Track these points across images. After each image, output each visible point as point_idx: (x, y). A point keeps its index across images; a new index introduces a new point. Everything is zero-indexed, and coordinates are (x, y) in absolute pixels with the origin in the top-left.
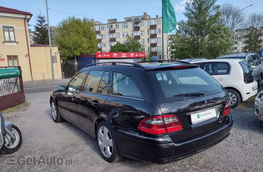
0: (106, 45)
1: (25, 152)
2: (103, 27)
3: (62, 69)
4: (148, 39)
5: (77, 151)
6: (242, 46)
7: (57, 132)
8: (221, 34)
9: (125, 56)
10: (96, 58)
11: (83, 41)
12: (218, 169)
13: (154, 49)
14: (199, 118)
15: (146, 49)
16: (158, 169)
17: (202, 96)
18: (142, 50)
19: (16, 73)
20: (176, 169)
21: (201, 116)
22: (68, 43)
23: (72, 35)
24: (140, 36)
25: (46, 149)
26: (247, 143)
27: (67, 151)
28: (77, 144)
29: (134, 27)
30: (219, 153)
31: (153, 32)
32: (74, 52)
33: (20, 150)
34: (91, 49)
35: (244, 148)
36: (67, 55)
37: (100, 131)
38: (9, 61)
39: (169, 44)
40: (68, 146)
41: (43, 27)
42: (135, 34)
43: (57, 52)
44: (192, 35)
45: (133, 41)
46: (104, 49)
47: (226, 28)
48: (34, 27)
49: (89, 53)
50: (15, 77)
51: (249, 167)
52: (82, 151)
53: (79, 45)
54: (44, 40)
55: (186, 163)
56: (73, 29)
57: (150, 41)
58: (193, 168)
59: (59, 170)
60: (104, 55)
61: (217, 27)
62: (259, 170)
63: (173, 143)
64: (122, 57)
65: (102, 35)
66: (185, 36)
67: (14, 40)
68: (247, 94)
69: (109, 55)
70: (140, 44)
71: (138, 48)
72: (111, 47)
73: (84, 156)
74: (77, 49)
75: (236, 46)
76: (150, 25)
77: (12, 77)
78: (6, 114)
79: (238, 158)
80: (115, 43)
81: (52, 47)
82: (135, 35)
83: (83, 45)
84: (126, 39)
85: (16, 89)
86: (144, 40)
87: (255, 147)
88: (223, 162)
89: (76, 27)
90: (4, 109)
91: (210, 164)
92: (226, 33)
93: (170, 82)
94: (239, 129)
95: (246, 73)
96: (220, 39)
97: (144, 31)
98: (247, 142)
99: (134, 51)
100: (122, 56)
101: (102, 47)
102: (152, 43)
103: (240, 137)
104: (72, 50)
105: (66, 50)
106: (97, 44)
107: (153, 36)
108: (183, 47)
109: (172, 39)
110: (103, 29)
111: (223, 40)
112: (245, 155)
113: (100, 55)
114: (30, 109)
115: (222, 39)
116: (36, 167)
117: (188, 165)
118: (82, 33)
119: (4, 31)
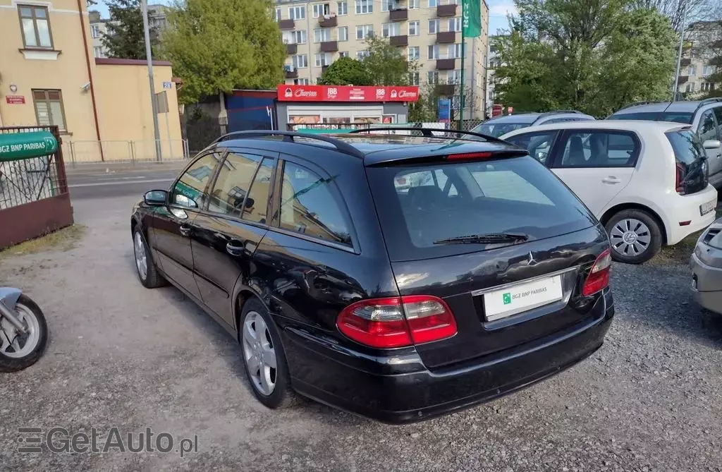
0: (308, 61)
1: (55, 370)
2: (303, 9)
3: (185, 131)
4: (431, 48)
5: (189, 371)
6: (705, 72)
7: (147, 316)
8: (642, 38)
9: (362, 95)
10: (277, 101)
11: (242, 51)
12: (557, 440)
13: (445, 78)
14: (510, 302)
15: (424, 78)
16: (396, 432)
17: (520, 242)
18: (411, 78)
19: (45, 144)
20: (442, 435)
21: (514, 297)
22: (202, 54)
23: (213, 31)
24: (406, 36)
25: (110, 362)
26: (652, 368)
27: (163, 369)
28: (194, 351)
29: (392, 12)
30: (570, 394)
31: (445, 26)
32: (219, 81)
33: (42, 361)
34: (267, 75)
35: (641, 382)
36: (199, 90)
37: (248, 324)
38: (37, 104)
39: (492, 63)
40: (168, 358)
41: (133, 8)
42: (394, 31)
43: (170, 80)
44: (557, 37)
45: (385, 52)
46: (303, 74)
47: (657, 19)
48: (108, 7)
49: (259, 85)
50: (43, 156)
51: (642, 437)
52: (204, 371)
53: (231, 60)
54: (135, 47)
55: (472, 418)
56: (215, 16)
57: (437, 51)
58: (489, 433)
59: (135, 423)
60: (299, 93)
61: (633, 17)
62: (667, 447)
63: (427, 372)
64: (352, 98)
65: (299, 32)
66: (538, 43)
67: (50, 45)
68: (682, 224)
69: (313, 94)
70: (407, 62)
71: (401, 73)
72: (324, 67)
73: (206, 388)
74: (226, 73)
75: (684, 74)
76: (436, 6)
77: (34, 157)
78: (19, 257)
79: (619, 410)
80: (336, 57)
81: (154, 67)
82: (394, 35)
83: (243, 63)
84: (367, 46)
85: (46, 189)
86: (417, 48)
87: (673, 381)
88: (576, 420)
89: (223, 9)
90: (15, 245)
91: (536, 424)
92: (656, 36)
93: (453, 191)
94: (642, 327)
95: (683, 164)
96: (638, 51)
97: (418, 24)
98: (654, 364)
99: (388, 82)
100: (352, 95)
101: (298, 67)
102: (441, 57)
103: (639, 350)
104: (212, 77)
105: (195, 77)
106: (282, 59)
107: (445, 39)
108: (528, 71)
109: (501, 49)
110: (303, 16)
111: (646, 56)
112: (639, 403)
113: (289, 91)
114: (85, 246)
115: (645, 51)
116: (77, 411)
117: (477, 424)
118: (241, 28)
119: (21, 18)
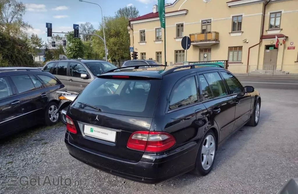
21: (94, 131)
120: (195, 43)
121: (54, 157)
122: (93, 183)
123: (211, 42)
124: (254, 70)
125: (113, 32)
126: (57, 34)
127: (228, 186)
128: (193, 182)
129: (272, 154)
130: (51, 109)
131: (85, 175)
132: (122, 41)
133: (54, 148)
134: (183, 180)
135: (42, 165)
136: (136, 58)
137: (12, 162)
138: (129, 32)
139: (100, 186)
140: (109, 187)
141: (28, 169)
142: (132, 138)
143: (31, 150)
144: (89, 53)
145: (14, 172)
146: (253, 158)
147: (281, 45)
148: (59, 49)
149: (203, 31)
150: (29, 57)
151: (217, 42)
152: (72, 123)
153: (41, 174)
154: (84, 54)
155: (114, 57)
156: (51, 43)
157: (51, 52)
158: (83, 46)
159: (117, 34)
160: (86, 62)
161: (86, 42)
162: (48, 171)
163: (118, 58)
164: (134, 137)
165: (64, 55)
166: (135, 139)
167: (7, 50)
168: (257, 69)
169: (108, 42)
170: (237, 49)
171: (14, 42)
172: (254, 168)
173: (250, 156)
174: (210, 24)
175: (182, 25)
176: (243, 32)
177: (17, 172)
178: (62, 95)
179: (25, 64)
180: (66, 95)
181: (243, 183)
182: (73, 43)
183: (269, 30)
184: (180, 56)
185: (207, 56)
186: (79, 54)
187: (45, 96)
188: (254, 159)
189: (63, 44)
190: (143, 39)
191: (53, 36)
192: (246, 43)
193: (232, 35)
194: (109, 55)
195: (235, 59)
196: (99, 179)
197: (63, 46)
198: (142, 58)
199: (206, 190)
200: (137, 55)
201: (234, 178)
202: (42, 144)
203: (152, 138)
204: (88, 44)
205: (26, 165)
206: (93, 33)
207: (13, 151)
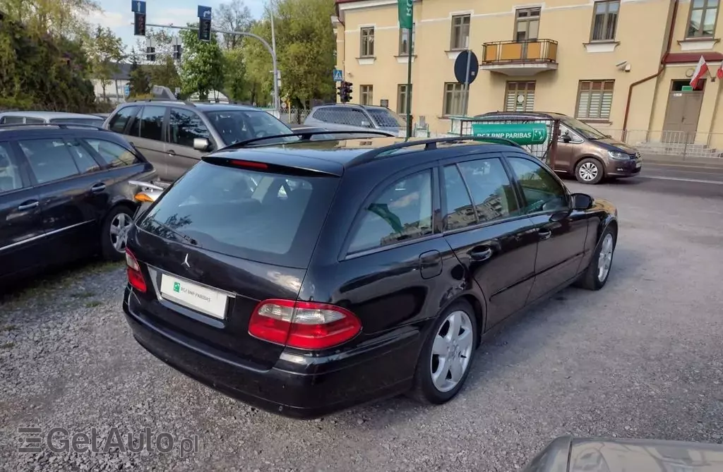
19: (531, 134)
120: (496, 67)
121: (107, 338)
122: (182, 405)
123: (535, 66)
124: (639, 143)
125: (295, 29)
126: (161, 28)
127: (486, 432)
128: (410, 417)
129: (615, 361)
130: (116, 223)
131: (168, 387)
132: (318, 52)
133: (111, 317)
134: (388, 412)
135: (78, 356)
136: (346, 99)
137: (11, 346)
138: (336, 31)
139: (196, 414)
140: (216, 418)
141: (46, 363)
142: (260, 314)
143: (60, 318)
144: (236, 80)
145: (12, 370)
146: (568, 367)
147: (713, 80)
148: (163, 66)
149: (520, 37)
150: (86, 87)
151: (552, 67)
152: (136, 267)
153: (71, 378)
154: (223, 82)
155: (296, 93)
156: (146, 51)
157: (145, 74)
158: (224, 60)
159: (307, 35)
160: (210, 110)
161: (231, 51)
162: (88, 371)
163: (306, 95)
164: (264, 311)
165: (163, 87)
166: (266, 315)
167: (31, 68)
168: (647, 139)
169: (283, 54)
170: (589, 86)
171: (51, 46)
172: (561, 393)
173: (561, 363)
174: (538, 20)
175: (467, 19)
176: (618, 44)
177: (20, 369)
178: (141, 191)
179: (73, 105)
180: (152, 191)
181: (524, 428)
182: (198, 52)
183: (685, 41)
184: (458, 96)
185: (525, 102)
186: (212, 82)
187: (103, 192)
188: (569, 370)
189: (174, 54)
190: (367, 49)
191: (152, 33)
192: (624, 73)
193: (591, 49)
194: (284, 86)
195: (594, 113)
196: (198, 398)
197: (174, 58)
198: (365, 98)
199: (433, 437)
200: (351, 91)
201: (508, 413)
202: (88, 306)
203: (303, 318)
204: (235, 55)
205: (42, 355)
206: (248, 28)
207: (18, 318)
